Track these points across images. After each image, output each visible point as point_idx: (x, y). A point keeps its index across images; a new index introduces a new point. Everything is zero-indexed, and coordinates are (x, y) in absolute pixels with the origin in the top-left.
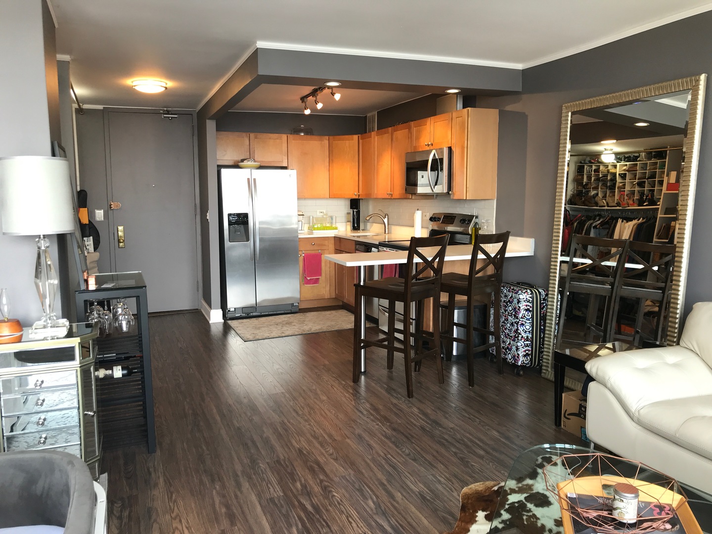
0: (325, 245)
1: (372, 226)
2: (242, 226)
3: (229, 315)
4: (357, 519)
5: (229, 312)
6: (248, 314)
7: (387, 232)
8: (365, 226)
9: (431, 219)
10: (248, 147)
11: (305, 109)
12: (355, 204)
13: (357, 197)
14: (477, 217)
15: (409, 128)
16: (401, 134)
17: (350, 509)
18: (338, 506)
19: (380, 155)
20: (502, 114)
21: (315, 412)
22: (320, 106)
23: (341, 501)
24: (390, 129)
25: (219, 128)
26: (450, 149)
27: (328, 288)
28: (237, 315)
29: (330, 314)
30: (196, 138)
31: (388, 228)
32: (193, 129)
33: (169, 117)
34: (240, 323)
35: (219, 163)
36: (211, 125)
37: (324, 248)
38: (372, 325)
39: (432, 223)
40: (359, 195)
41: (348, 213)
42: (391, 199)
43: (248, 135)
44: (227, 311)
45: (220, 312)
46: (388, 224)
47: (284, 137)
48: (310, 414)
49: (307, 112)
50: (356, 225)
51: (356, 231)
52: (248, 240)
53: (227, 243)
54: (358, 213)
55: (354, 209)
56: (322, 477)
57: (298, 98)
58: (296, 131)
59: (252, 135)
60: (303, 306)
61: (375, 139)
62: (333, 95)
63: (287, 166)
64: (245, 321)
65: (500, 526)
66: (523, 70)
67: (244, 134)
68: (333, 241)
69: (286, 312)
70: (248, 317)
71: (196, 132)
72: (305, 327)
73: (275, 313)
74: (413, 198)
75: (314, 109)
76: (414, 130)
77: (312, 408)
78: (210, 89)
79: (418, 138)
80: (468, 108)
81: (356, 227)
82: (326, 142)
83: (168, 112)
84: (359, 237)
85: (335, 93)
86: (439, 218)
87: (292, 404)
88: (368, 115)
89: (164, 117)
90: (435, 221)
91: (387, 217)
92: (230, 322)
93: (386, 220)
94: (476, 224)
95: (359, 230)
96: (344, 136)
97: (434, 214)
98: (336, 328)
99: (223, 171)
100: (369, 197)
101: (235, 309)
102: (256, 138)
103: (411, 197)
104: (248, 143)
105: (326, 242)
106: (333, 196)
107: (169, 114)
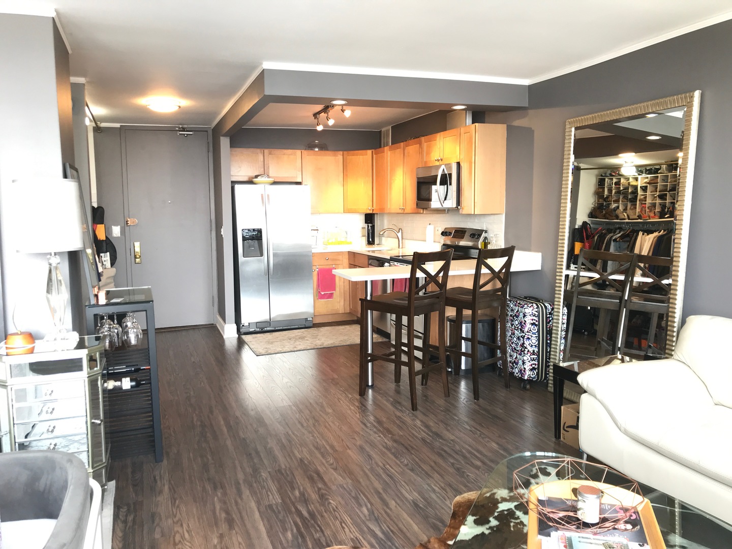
0: (339, 260)
1: (386, 240)
2: (256, 242)
3: (243, 330)
4: (350, 525)
5: (243, 327)
6: (262, 329)
7: (401, 247)
8: (380, 240)
9: (444, 234)
10: (263, 162)
11: (318, 125)
12: (369, 218)
13: (371, 212)
14: (486, 232)
15: (420, 144)
16: (412, 149)
17: (344, 515)
18: (333, 513)
19: (393, 170)
20: (510, 129)
21: (319, 424)
22: (331, 122)
23: (336, 507)
24: (402, 144)
25: (232, 145)
26: (458, 164)
27: (342, 303)
28: (251, 330)
29: (343, 329)
30: (211, 154)
31: (402, 243)
32: (208, 147)
33: (185, 134)
34: (253, 338)
35: (234, 179)
36: (225, 142)
37: (338, 262)
38: (385, 340)
39: (444, 237)
40: (373, 210)
41: (363, 228)
42: (403, 213)
43: (263, 151)
44: (241, 325)
45: (235, 326)
46: (402, 239)
47: (298, 152)
48: (314, 426)
49: (320, 128)
50: (371, 240)
51: (371, 246)
52: (262, 255)
53: (241, 259)
54: (373, 227)
55: (369, 223)
56: (320, 485)
57: (311, 114)
58: (311, 147)
59: (266, 151)
60: (317, 321)
61: (389, 154)
62: (343, 112)
63: (301, 181)
64: (259, 335)
65: (487, 532)
66: (529, 86)
67: (258, 150)
68: (347, 256)
69: (300, 327)
70: (263, 332)
71: (211, 149)
72: (318, 341)
73: (289, 327)
74: (424, 212)
75: (326, 125)
76: (425, 145)
77: (317, 421)
78: (223, 108)
79: (428, 153)
80: (476, 124)
81: (371, 242)
82: (340, 157)
83: (184, 129)
84: (373, 251)
85: (345, 110)
86: (450, 233)
87: (298, 417)
88: (383, 130)
89: (180, 134)
90: (447, 235)
91: (400, 231)
92: (243, 337)
93: (399, 235)
94: (486, 238)
95: (374, 244)
96: (357, 151)
97: (446, 228)
98: (348, 343)
99: (237, 187)
100: (382, 212)
101: (249, 323)
102: (270, 154)
103: (422, 212)
104: (262, 159)
105: (340, 257)
106: (347, 211)
107: (184, 131)
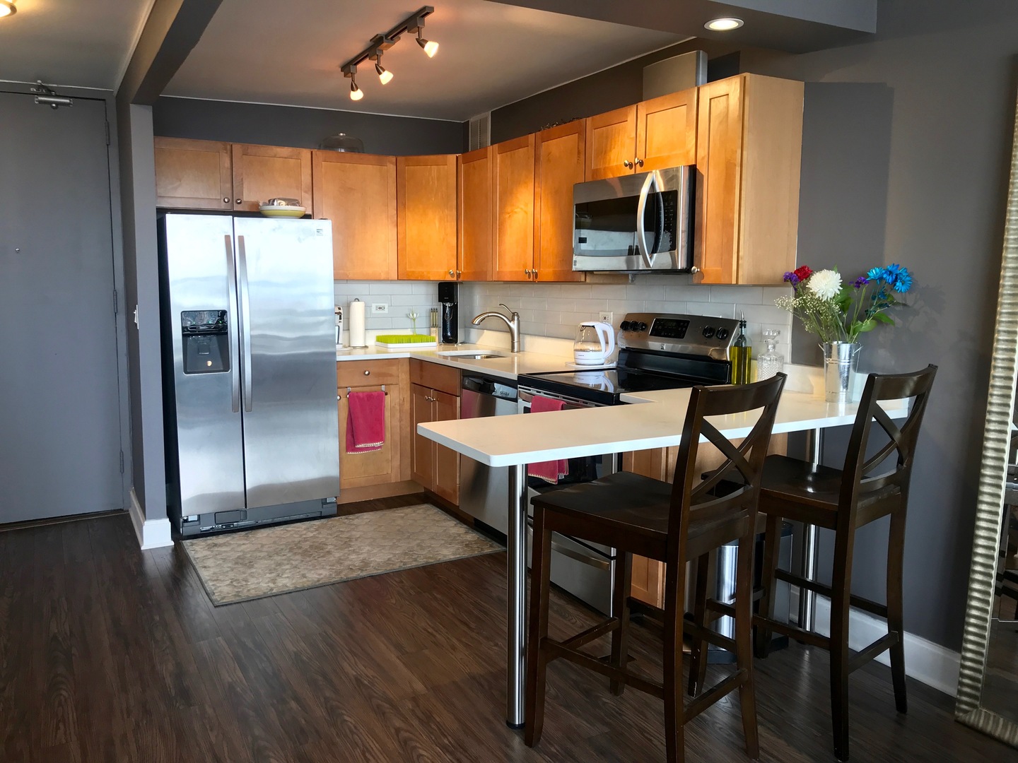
0: (391, 375)
1: (482, 335)
2: (214, 338)
3: (185, 530)
5: (186, 524)
6: (228, 526)
7: (516, 350)
8: (467, 334)
9: (625, 325)
10: (229, 171)
11: (353, 90)
12: (447, 292)
13: (455, 279)
14: (743, 324)
15: (582, 133)
16: (559, 146)
19: (507, 194)
22: (386, 77)
24: (531, 137)
25: (162, 129)
26: (693, 170)
27: (397, 463)
28: (205, 528)
29: (402, 517)
30: (114, 152)
31: (519, 342)
32: (108, 134)
33: (51, 103)
34: (210, 547)
35: (165, 204)
36: (141, 120)
37: (389, 380)
38: (497, 548)
39: (626, 333)
40: (458, 276)
41: (433, 311)
42: (533, 282)
43: (229, 147)
44: (181, 520)
45: (166, 524)
46: (519, 333)
47: (305, 153)
49: (357, 95)
50: (449, 334)
51: (450, 346)
52: (226, 366)
53: (179, 374)
54: (454, 309)
55: (447, 301)
57: (335, 64)
58: (330, 145)
59: (237, 148)
60: (346, 499)
61: (496, 161)
62: (423, 46)
63: (310, 213)
64: (221, 539)
67: (220, 145)
68: (406, 367)
69: (310, 516)
70: (229, 530)
71: (114, 137)
72: (353, 557)
73: (287, 519)
74: (588, 281)
75: (372, 88)
76: (593, 135)
79: (603, 152)
80: (744, 74)
81: (450, 336)
82: (392, 168)
83: (49, 92)
84: (455, 358)
85: (426, 41)
86: (643, 324)
88: (472, 120)
89: (41, 102)
90: (635, 330)
91: (516, 318)
92: (186, 543)
93: (514, 325)
94: (742, 337)
95: (456, 342)
96: (427, 157)
97: (628, 315)
99: (169, 217)
100: (480, 277)
101: (199, 516)
102: (245, 154)
103: (583, 279)
104: (227, 164)
105: (394, 370)
106: (405, 277)
107: (51, 96)
